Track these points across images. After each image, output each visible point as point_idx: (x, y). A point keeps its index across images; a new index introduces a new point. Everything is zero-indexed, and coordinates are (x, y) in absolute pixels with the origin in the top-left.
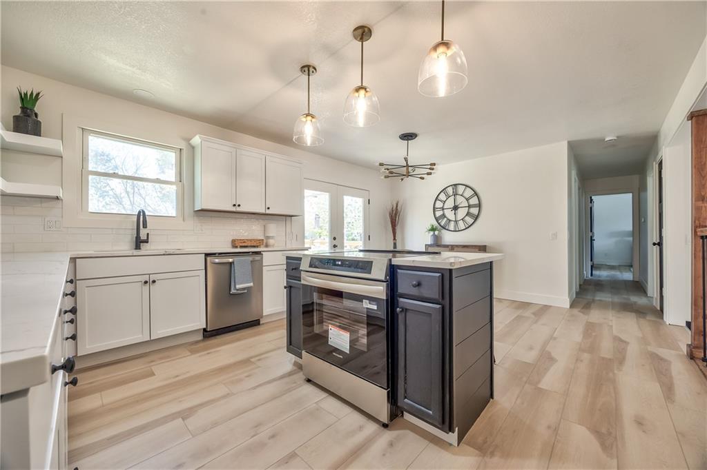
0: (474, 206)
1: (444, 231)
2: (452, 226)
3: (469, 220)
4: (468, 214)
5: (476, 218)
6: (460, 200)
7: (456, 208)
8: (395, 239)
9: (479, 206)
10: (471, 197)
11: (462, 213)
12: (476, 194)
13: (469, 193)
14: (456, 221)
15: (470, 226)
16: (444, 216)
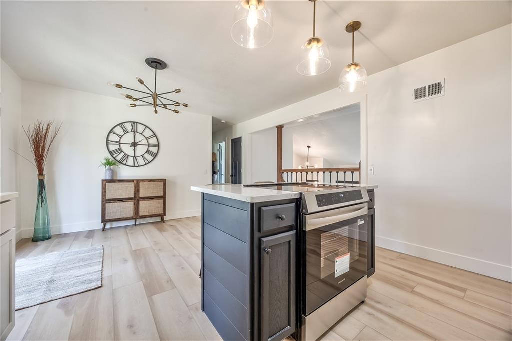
0: (154, 146)
1: (121, 166)
2: (130, 161)
3: (149, 157)
4: (148, 152)
5: (155, 156)
6: (139, 138)
7: (135, 145)
8: (41, 173)
9: (158, 146)
10: (151, 137)
11: (141, 150)
12: (155, 135)
13: (148, 133)
14: (135, 158)
15: (149, 163)
16: (120, 151)
